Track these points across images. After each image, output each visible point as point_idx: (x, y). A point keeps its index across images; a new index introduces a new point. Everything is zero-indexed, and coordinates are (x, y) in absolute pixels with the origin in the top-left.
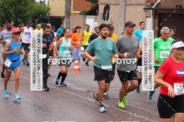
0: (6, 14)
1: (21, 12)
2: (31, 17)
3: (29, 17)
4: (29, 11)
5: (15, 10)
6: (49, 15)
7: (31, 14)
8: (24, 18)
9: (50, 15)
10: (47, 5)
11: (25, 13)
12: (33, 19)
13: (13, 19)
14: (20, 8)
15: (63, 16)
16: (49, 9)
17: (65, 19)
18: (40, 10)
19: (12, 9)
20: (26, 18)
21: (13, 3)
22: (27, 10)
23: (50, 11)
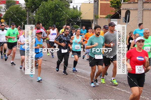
0: (46, 18)
1: (58, 17)
2: (66, 20)
3: (64, 20)
4: (64, 15)
5: (53, 15)
6: (80, 18)
7: (66, 18)
8: (60, 21)
9: (82, 19)
10: (79, 10)
11: (61, 17)
12: (67, 22)
13: (51, 22)
14: (57, 13)
15: (92, 20)
16: (80, 14)
17: (94, 22)
18: (73, 15)
19: (51, 14)
20: (62, 22)
21: (51, 9)
22: (62, 15)
23: (81, 15)
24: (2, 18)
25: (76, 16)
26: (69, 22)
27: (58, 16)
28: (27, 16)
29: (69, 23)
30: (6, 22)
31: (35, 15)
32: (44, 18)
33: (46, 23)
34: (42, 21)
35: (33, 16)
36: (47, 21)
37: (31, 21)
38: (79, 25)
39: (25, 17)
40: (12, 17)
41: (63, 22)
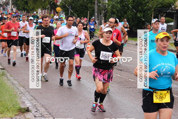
24: (58, 6)
25: (168, 4)
26: (158, 13)
27: (141, 4)
28: (94, 3)
29: (157, 15)
30: (64, 11)
31: (107, 2)
32: (121, 7)
33: (123, 13)
34: (117, 11)
35: (104, 2)
36: (125, 10)
37: (101, 11)
38: (173, 18)
39: (92, 4)
40: (73, 5)
41: (149, 13)
